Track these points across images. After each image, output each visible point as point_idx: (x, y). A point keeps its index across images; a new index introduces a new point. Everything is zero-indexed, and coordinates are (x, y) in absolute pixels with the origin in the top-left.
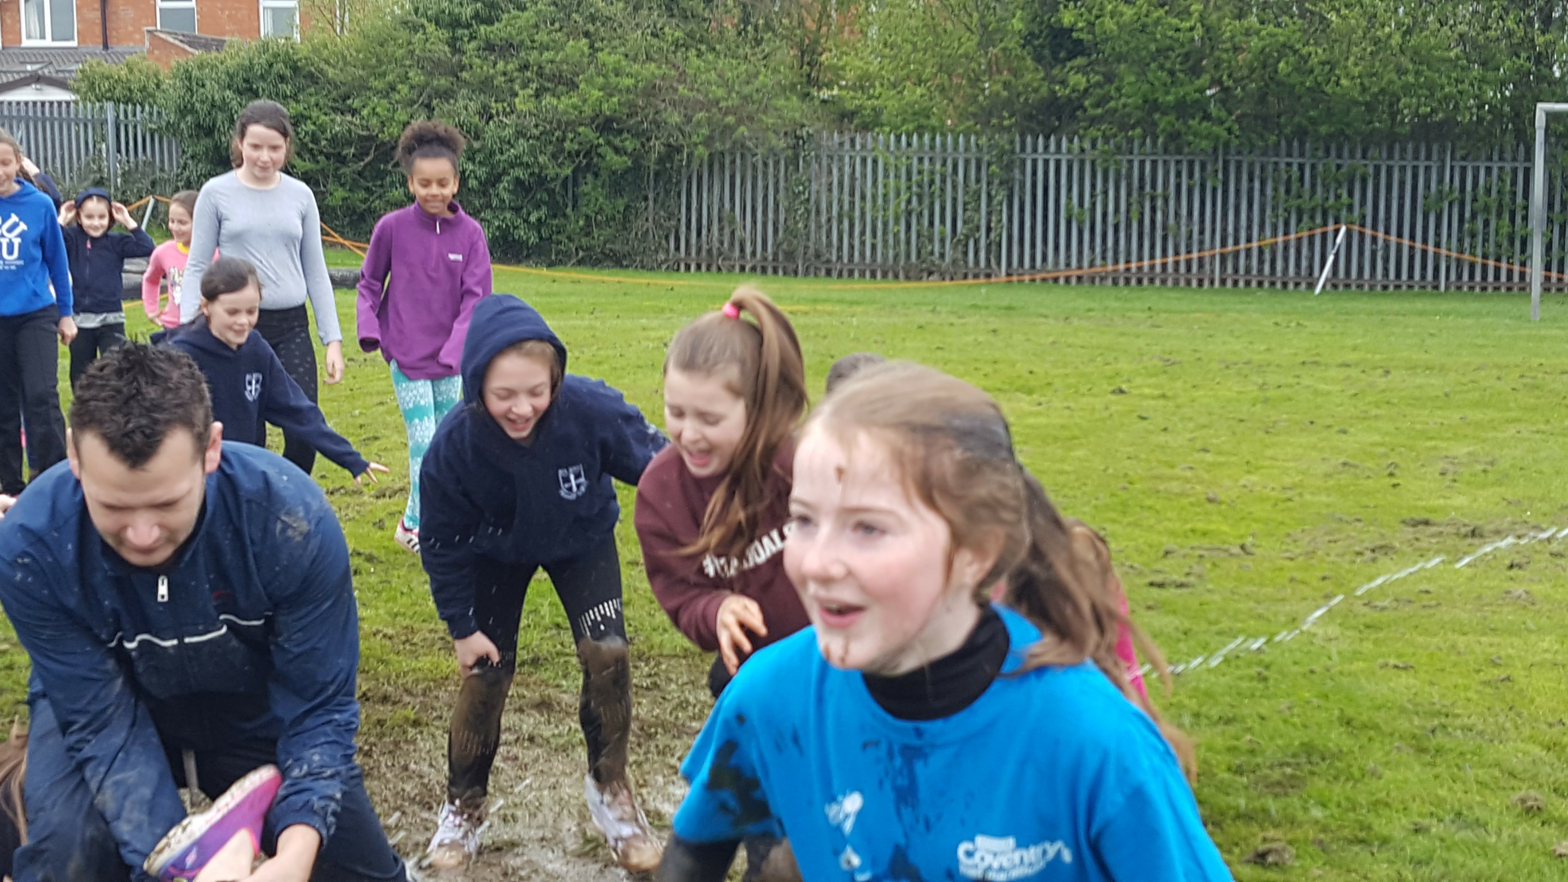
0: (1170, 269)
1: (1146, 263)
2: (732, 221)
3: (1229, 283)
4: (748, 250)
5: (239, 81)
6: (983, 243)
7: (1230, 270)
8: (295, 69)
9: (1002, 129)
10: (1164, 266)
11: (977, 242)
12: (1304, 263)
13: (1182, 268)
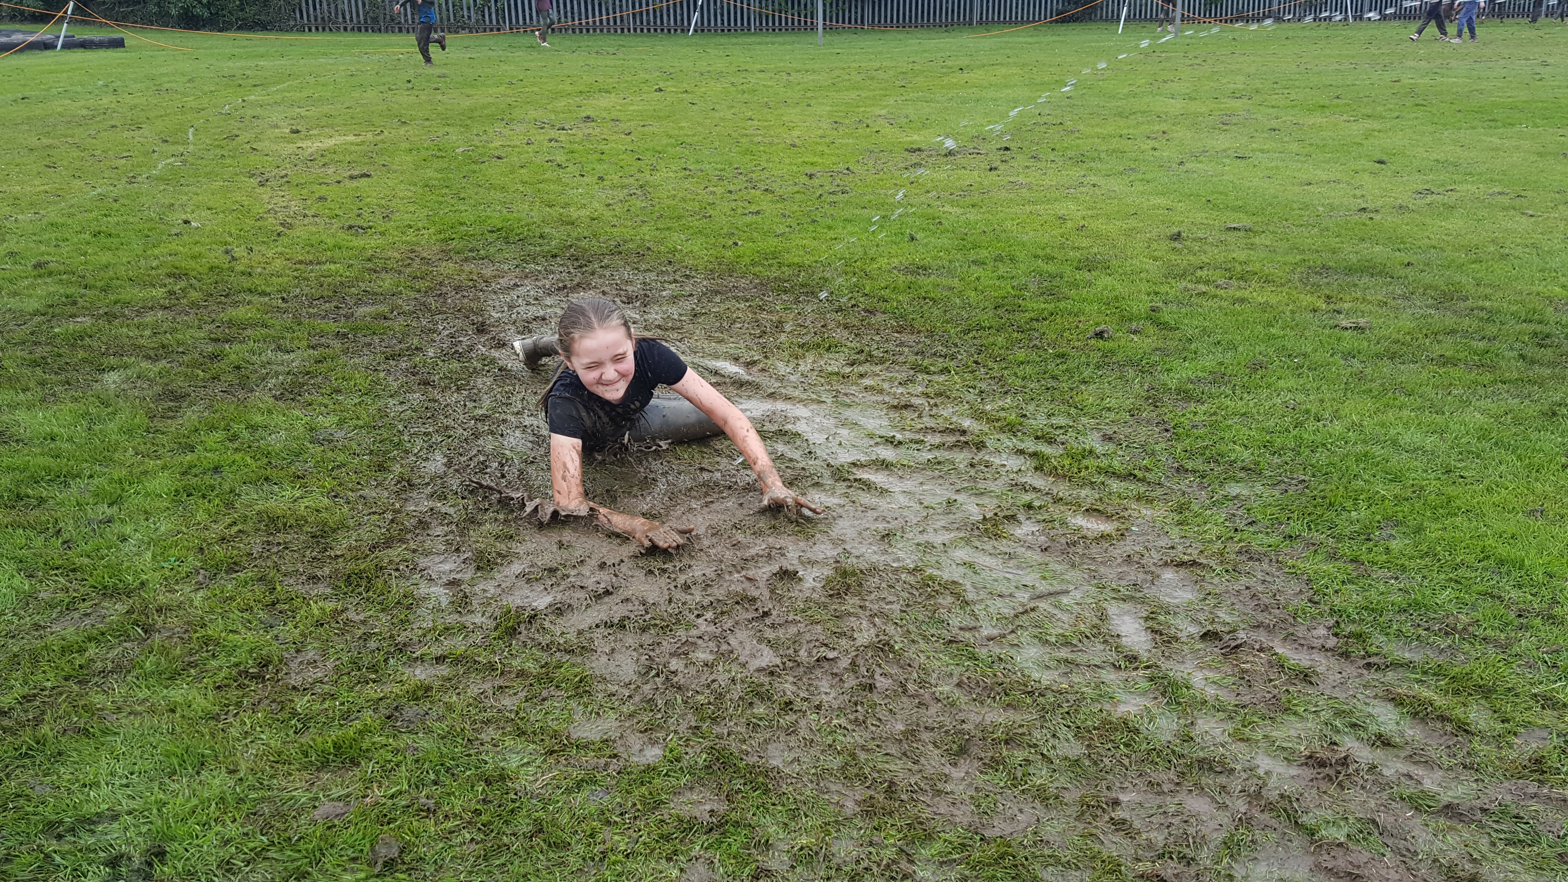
0: (605, 23)
1: (590, 20)
3: (638, 30)
4: (348, 17)
6: (493, 10)
7: (638, 23)
10: (601, 21)
11: (489, 8)
12: (679, 18)
13: (612, 23)
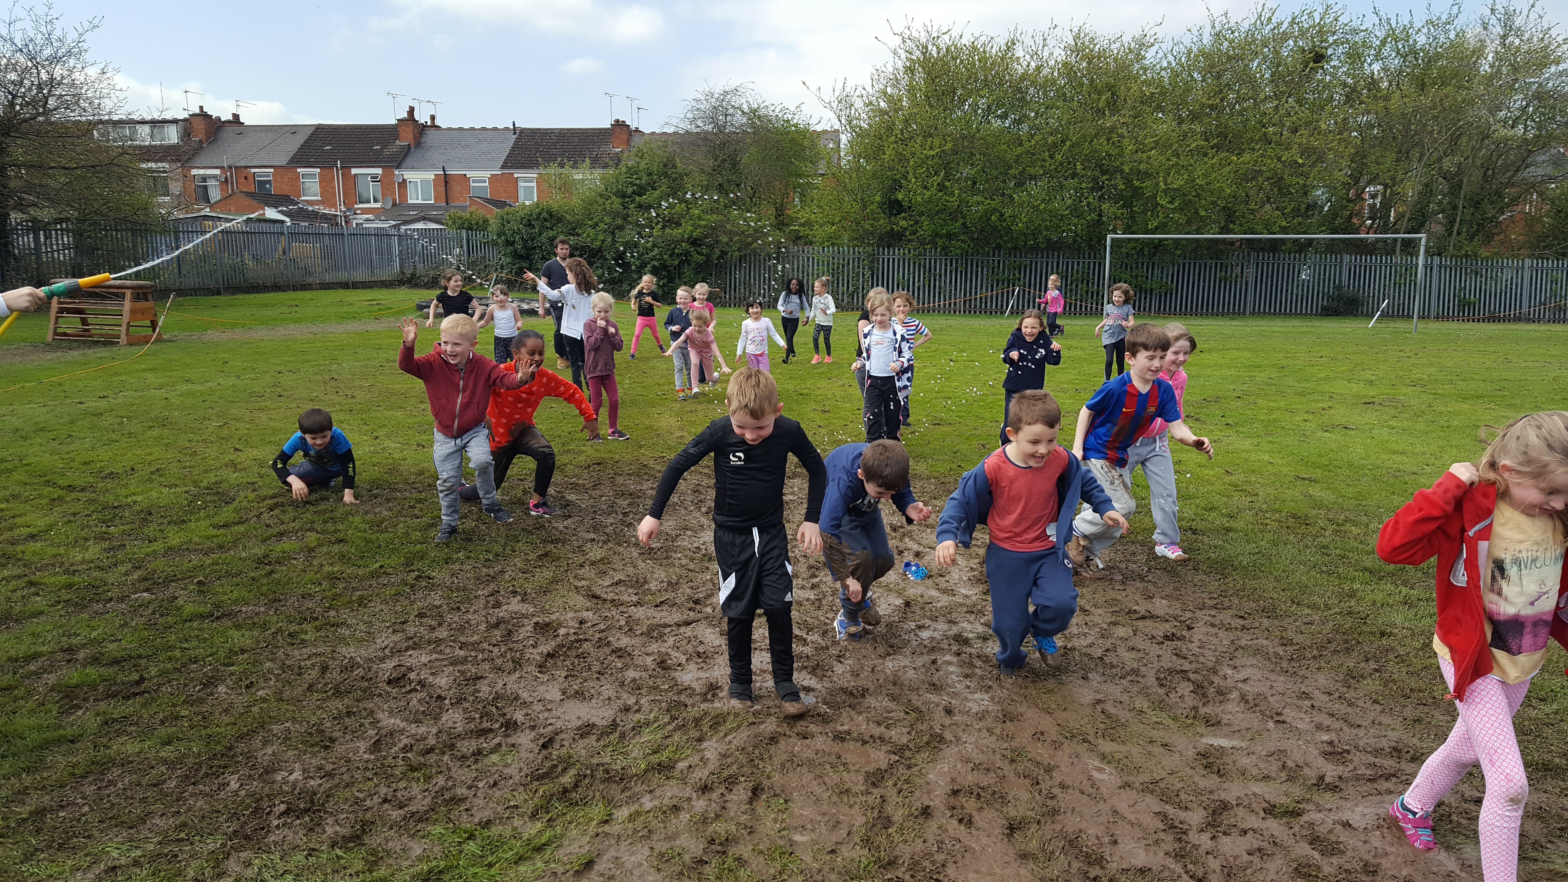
0: (942, 307)
2: (750, 285)
3: (968, 312)
5: (525, 221)
7: (968, 306)
8: (551, 215)
9: (869, 245)
12: (1000, 304)
13: (947, 306)
